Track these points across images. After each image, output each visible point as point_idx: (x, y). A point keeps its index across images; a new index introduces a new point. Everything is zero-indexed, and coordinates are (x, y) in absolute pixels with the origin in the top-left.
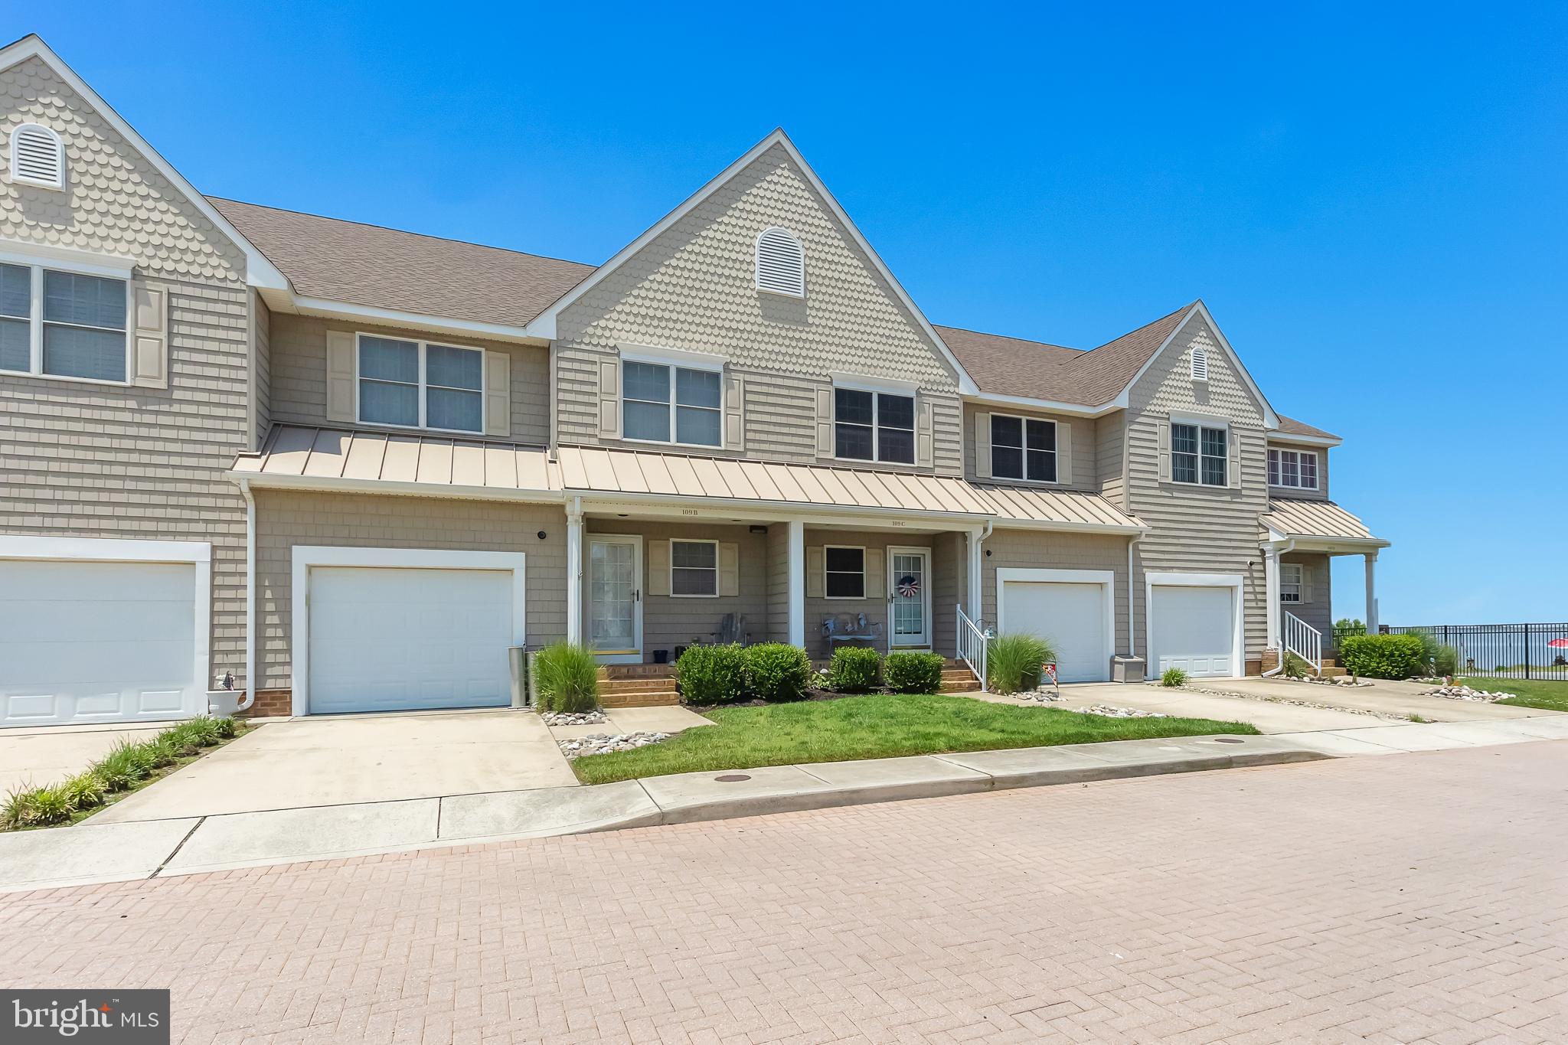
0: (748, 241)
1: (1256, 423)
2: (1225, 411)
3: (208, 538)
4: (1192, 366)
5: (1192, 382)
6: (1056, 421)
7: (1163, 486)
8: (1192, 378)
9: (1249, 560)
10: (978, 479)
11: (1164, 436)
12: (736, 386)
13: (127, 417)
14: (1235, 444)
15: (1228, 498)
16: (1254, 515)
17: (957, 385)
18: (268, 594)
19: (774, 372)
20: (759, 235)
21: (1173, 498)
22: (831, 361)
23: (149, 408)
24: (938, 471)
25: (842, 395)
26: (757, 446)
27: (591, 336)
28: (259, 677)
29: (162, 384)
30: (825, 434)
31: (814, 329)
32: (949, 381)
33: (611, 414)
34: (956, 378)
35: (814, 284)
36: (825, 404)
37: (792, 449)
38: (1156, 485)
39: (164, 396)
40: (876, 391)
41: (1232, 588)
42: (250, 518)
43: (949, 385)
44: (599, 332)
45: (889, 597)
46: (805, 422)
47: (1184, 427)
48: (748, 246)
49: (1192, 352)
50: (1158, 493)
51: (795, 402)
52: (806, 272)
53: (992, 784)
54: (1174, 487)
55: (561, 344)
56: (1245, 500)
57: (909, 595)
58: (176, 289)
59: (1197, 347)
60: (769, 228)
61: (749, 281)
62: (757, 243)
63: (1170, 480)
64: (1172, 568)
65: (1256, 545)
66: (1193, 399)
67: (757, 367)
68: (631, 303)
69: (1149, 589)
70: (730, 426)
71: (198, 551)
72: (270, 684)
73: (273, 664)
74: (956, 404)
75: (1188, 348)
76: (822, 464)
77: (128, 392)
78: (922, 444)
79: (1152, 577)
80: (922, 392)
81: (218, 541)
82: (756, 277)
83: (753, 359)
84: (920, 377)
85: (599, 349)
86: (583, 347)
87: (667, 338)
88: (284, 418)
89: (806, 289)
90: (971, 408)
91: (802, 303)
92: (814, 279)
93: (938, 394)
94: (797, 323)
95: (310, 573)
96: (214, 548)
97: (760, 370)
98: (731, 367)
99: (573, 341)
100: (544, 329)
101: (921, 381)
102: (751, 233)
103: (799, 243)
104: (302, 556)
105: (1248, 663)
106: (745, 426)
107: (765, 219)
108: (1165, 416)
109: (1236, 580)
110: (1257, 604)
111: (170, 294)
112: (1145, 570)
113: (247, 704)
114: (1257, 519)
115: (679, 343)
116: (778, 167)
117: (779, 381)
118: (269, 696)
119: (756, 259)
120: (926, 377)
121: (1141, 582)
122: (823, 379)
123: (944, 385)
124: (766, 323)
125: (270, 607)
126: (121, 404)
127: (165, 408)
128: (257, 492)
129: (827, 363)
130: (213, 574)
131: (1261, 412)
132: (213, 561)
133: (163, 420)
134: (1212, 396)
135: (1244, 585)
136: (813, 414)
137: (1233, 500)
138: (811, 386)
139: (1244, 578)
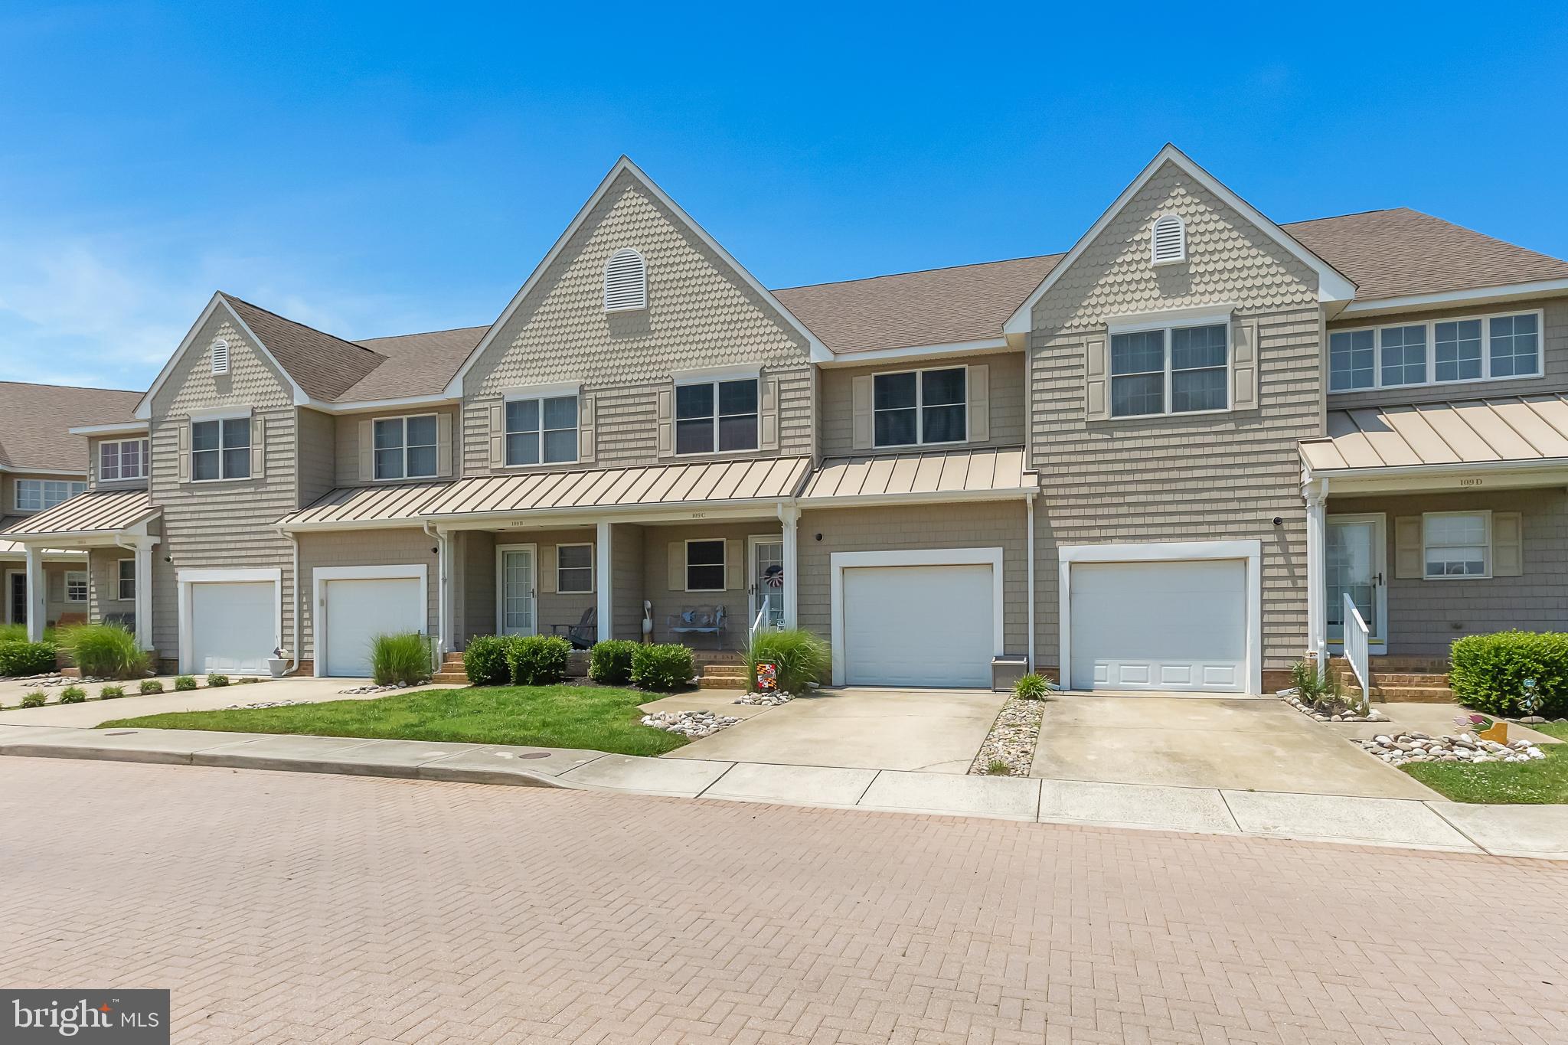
0: (598, 271)
1: (1298, 298)
2: (1225, 296)
3: (281, 566)
4: (1152, 246)
5: (1155, 268)
6: (966, 366)
7: (1093, 427)
8: (1154, 262)
9: (1273, 515)
10: (854, 452)
11: (1098, 356)
12: (589, 405)
13: (249, 497)
14: (1244, 343)
15: (1231, 426)
16: (1293, 445)
17: (808, 355)
18: (304, 600)
19: (621, 385)
20: (607, 262)
21: (1113, 440)
22: (672, 361)
23: (259, 490)
24: (785, 452)
25: (682, 391)
26: (607, 455)
27: (485, 388)
28: (301, 651)
29: (261, 476)
30: (666, 431)
31: (656, 335)
32: (798, 351)
33: (497, 445)
34: (805, 346)
35: (656, 291)
36: (667, 402)
37: (637, 453)
38: (1082, 425)
39: (263, 482)
40: (716, 380)
41: (1245, 560)
42: (295, 551)
43: (799, 356)
44: (490, 383)
45: (750, 588)
46: (648, 426)
47: (1136, 337)
48: (599, 275)
49: (1153, 225)
50: (1085, 436)
51: (640, 409)
52: (648, 282)
53: (191, 760)
54: (1116, 424)
55: (465, 400)
56: (1268, 424)
57: (778, 584)
58: (268, 417)
59: (1165, 214)
60: (617, 251)
61: (600, 306)
62: (605, 270)
63: (1106, 416)
64: (1111, 538)
65: (1294, 491)
66: (1156, 293)
67: (607, 384)
68: (514, 354)
69: (1064, 569)
70: (585, 439)
71: (273, 574)
72: (306, 656)
73: (307, 643)
74: (807, 375)
75: (1148, 221)
76: (665, 464)
77: (252, 482)
78: (766, 425)
79: (1067, 553)
80: (767, 371)
81: (285, 567)
82: (605, 301)
83: (603, 376)
84: (765, 355)
85: (491, 397)
86: (481, 398)
87: (543, 375)
88: (340, 484)
89: (648, 299)
90: (824, 375)
91: (645, 313)
92: (656, 287)
93: (786, 369)
94: (642, 333)
95: (327, 584)
96: (282, 572)
97: (610, 386)
98: (586, 388)
99: (474, 395)
100: (455, 391)
101: (766, 360)
102: (601, 263)
103: (642, 257)
104: (319, 574)
105: (1266, 675)
106: (596, 438)
107: (613, 245)
108: (1099, 328)
109: (1249, 547)
110: (1294, 583)
111: (265, 421)
112: (1057, 543)
113: (295, 668)
114: (1295, 451)
115: (545, 378)
116: (624, 191)
117: (626, 392)
118: (305, 663)
119: (605, 286)
120: (772, 354)
121: (1048, 562)
122: (665, 380)
123: (792, 357)
124: (614, 341)
125: (305, 607)
126: (248, 490)
127: (264, 489)
128: (298, 536)
129: (669, 365)
130: (282, 588)
131: (1311, 280)
132: (282, 580)
133: (264, 496)
134: (1197, 280)
135: (1263, 555)
136: (656, 416)
137: (1240, 428)
138: (655, 389)
139: (1263, 544)
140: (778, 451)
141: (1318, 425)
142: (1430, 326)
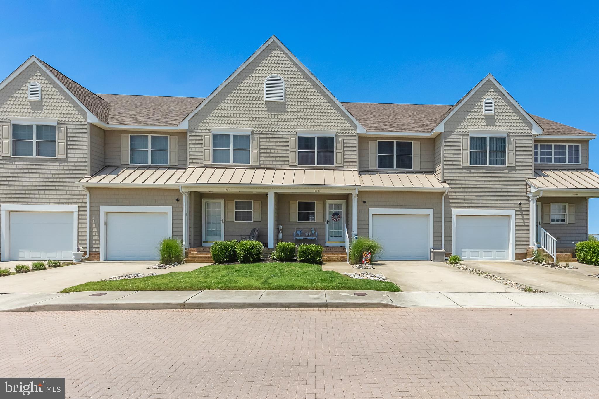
0: (261, 82)
1: (526, 131)
2: (506, 128)
3: (77, 204)
4: (484, 107)
5: (484, 115)
6: (412, 141)
7: (464, 168)
8: (484, 113)
9: (519, 202)
10: (370, 170)
11: (466, 143)
12: (256, 139)
13: (56, 167)
14: (511, 144)
15: (507, 171)
16: (524, 179)
17: (356, 130)
18: (94, 222)
19: (272, 133)
20: (266, 79)
21: (470, 173)
22: (296, 126)
23: (62, 164)
24: (345, 167)
25: (300, 138)
26: (264, 162)
27: (201, 126)
28: (91, 248)
29: (65, 157)
30: (294, 155)
31: (289, 113)
32: (352, 128)
33: (208, 153)
34: (355, 126)
35: (289, 95)
36: (294, 143)
37: (279, 163)
38: (460, 167)
39: (65, 160)
40: (316, 136)
41: (509, 217)
42: (88, 197)
43: (352, 130)
44: (204, 125)
45: (326, 221)
46: (285, 152)
47: (478, 138)
48: (262, 84)
49: (484, 100)
50: (461, 171)
51: (281, 144)
52: (286, 91)
54: (471, 167)
55: (190, 131)
56: (517, 172)
57: (336, 220)
58: (69, 126)
59: (488, 97)
60: (270, 75)
61: (262, 98)
62: (265, 82)
63: (468, 164)
64: (469, 207)
65: (525, 194)
66: (485, 124)
67: (265, 131)
68: (217, 112)
69: (454, 217)
70: (254, 155)
71: (74, 208)
72: (94, 250)
73: (95, 244)
74: (355, 138)
75: (482, 99)
76: (292, 168)
77: (57, 160)
78: (338, 157)
79: (455, 211)
80: (338, 134)
81: (80, 205)
82: (265, 96)
83: (263, 128)
84: (338, 128)
85: (204, 131)
86: (198, 131)
88: (108, 164)
89: (286, 98)
90: (363, 140)
91: (284, 103)
92: (289, 93)
93: (346, 134)
94: (282, 112)
95: (107, 214)
96: (79, 207)
97: (266, 133)
98: (255, 132)
99: (195, 129)
100: (184, 126)
101: (338, 130)
102: (263, 79)
103: (283, 79)
104: (103, 209)
105: (516, 254)
106: (260, 155)
107: (269, 72)
108: (466, 133)
109: (511, 212)
110: (524, 224)
111: (67, 128)
112: (452, 208)
113: (87, 256)
114: (525, 181)
115: (234, 125)
116: (274, 50)
117: (274, 136)
118: (94, 254)
119: (265, 89)
120: (340, 128)
121: (449, 215)
122: (293, 133)
123: (349, 130)
124: (269, 113)
125: (94, 226)
126: (55, 164)
127: (66, 164)
128: (89, 189)
129: (295, 127)
130: (78, 215)
131: (530, 126)
132: (78, 211)
133: (66, 168)
134: (497, 121)
135: (516, 215)
136: (288, 148)
137: (510, 172)
138: (288, 136)
139: (516, 211)
140: (343, 167)
141: (532, 173)
142: (553, 145)
